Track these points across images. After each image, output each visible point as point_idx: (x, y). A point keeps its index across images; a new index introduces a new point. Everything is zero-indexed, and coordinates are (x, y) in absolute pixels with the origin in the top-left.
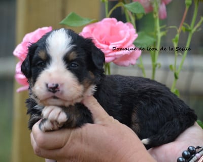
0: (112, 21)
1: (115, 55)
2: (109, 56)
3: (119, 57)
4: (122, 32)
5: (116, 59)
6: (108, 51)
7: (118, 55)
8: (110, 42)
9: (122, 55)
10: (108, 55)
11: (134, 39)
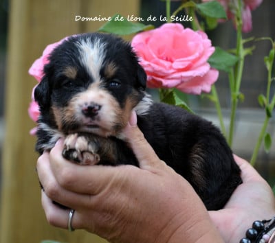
0: (177, 27)
1: (182, 77)
2: (173, 79)
3: (187, 80)
4: (191, 44)
5: (182, 82)
6: (172, 71)
7: (185, 77)
8: (173, 59)
9: (191, 76)
10: (170, 77)
11: (209, 54)
